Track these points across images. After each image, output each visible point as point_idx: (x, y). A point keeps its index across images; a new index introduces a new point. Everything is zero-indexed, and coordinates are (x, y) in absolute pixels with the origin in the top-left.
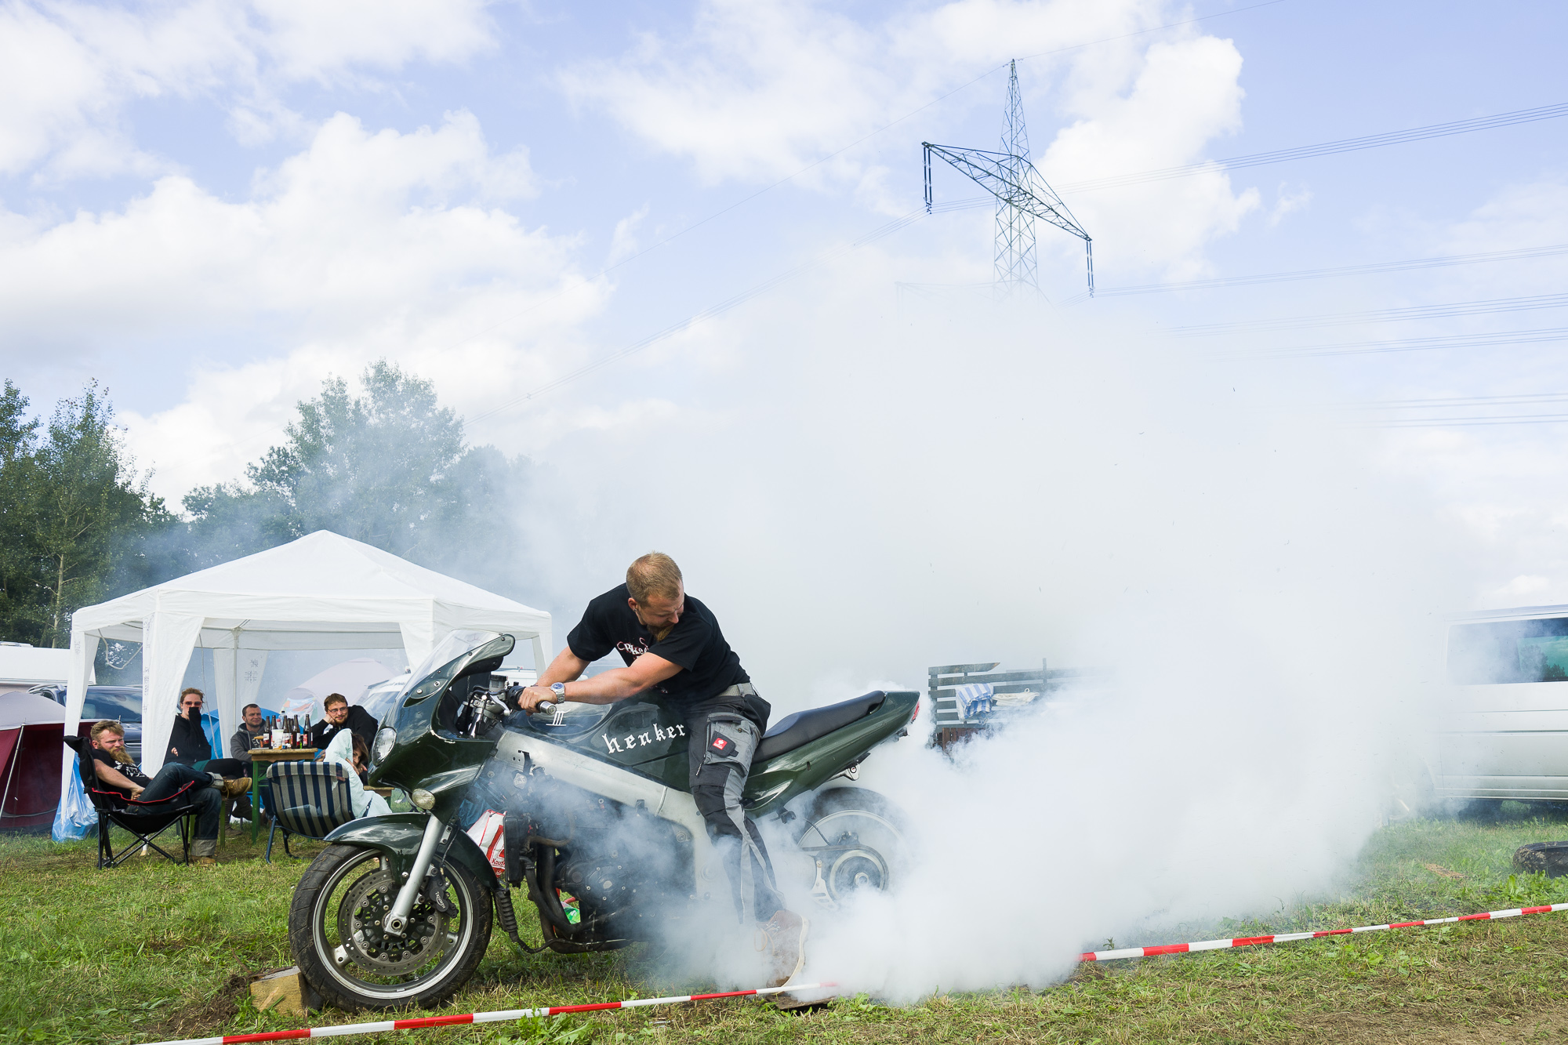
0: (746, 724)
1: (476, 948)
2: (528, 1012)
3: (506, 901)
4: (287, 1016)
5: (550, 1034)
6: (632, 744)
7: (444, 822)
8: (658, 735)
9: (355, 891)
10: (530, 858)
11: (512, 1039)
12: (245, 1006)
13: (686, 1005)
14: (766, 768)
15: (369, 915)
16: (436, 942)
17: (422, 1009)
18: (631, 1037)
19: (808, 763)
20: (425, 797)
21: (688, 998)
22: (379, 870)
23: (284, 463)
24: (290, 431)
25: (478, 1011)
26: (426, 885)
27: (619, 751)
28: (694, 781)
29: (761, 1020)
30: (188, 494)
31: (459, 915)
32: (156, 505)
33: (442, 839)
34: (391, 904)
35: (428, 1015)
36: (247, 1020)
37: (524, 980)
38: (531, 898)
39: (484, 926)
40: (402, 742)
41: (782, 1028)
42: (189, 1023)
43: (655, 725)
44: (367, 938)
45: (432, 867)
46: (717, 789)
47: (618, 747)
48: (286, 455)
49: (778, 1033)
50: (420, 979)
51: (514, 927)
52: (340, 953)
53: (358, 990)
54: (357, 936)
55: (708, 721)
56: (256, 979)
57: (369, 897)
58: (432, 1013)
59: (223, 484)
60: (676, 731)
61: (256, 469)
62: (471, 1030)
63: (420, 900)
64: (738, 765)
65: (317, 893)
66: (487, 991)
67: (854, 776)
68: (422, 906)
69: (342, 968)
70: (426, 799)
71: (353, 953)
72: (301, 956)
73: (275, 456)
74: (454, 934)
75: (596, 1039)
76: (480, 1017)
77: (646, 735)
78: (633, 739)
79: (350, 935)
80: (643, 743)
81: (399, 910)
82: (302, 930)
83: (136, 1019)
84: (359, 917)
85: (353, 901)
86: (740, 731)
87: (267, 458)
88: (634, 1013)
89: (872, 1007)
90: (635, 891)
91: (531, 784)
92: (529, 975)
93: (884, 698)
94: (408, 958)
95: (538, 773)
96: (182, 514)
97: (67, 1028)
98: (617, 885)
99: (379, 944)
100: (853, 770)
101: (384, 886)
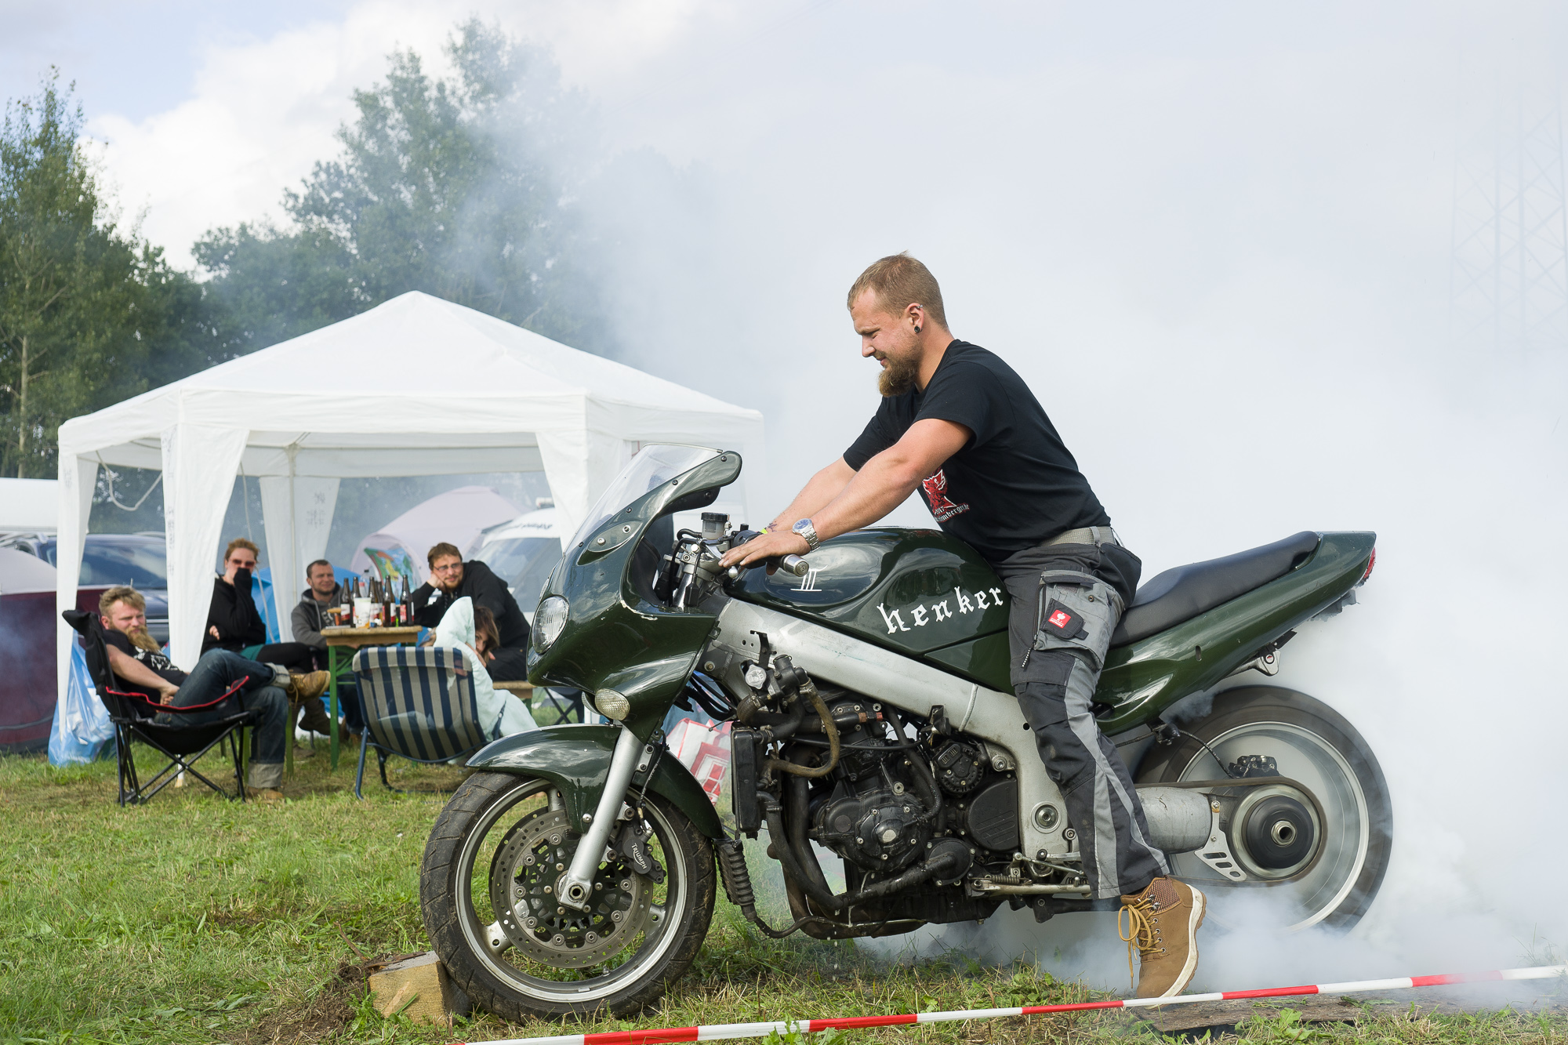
0: (1100, 588)
1: (692, 929)
2: (780, 1026)
3: (736, 858)
4: (422, 1024)
6: (923, 619)
7: (642, 739)
8: (961, 605)
9: (515, 841)
10: (772, 794)
12: (363, 1008)
13: (1013, 1022)
14: (1130, 656)
15: (535, 877)
16: (634, 919)
17: (619, 1018)
19: (1198, 648)
20: (614, 701)
21: (1018, 1011)
22: (546, 810)
23: (337, 187)
24: (344, 135)
25: (703, 1022)
26: (618, 831)
27: (904, 629)
28: (1017, 675)
30: (198, 239)
31: (666, 879)
32: (151, 257)
33: (640, 765)
34: (568, 860)
35: (627, 1027)
36: (369, 1029)
37: (763, 977)
38: (773, 853)
39: (703, 896)
40: (577, 618)
43: (957, 590)
44: (533, 912)
45: (625, 807)
46: (1055, 689)
47: (901, 623)
48: (339, 173)
50: (612, 974)
51: (750, 898)
52: (495, 932)
53: (522, 988)
54: (519, 907)
55: (1042, 582)
56: (377, 969)
57: (535, 851)
58: (632, 1025)
59: (248, 223)
60: (990, 598)
61: (296, 197)
63: (610, 855)
64: (1086, 653)
65: (459, 844)
66: (709, 993)
67: (1271, 669)
68: (611, 866)
69: (499, 957)
70: (616, 705)
71: (514, 933)
72: (440, 938)
73: (323, 176)
74: (660, 907)
76: (706, 1032)
77: (944, 604)
78: (924, 611)
79: (508, 907)
80: (940, 617)
81: (579, 871)
82: (440, 899)
83: (213, 1023)
84: (520, 879)
85: (511, 856)
86: (1092, 599)
87: (311, 180)
88: (933, 1031)
89: (1307, 1033)
90: (929, 846)
91: (773, 680)
92: (769, 970)
93: (1318, 544)
94: (594, 942)
95: (783, 665)
96: (193, 272)
97: (122, 1033)
98: (903, 836)
99: (551, 922)
100: (1269, 660)
101: (555, 834)
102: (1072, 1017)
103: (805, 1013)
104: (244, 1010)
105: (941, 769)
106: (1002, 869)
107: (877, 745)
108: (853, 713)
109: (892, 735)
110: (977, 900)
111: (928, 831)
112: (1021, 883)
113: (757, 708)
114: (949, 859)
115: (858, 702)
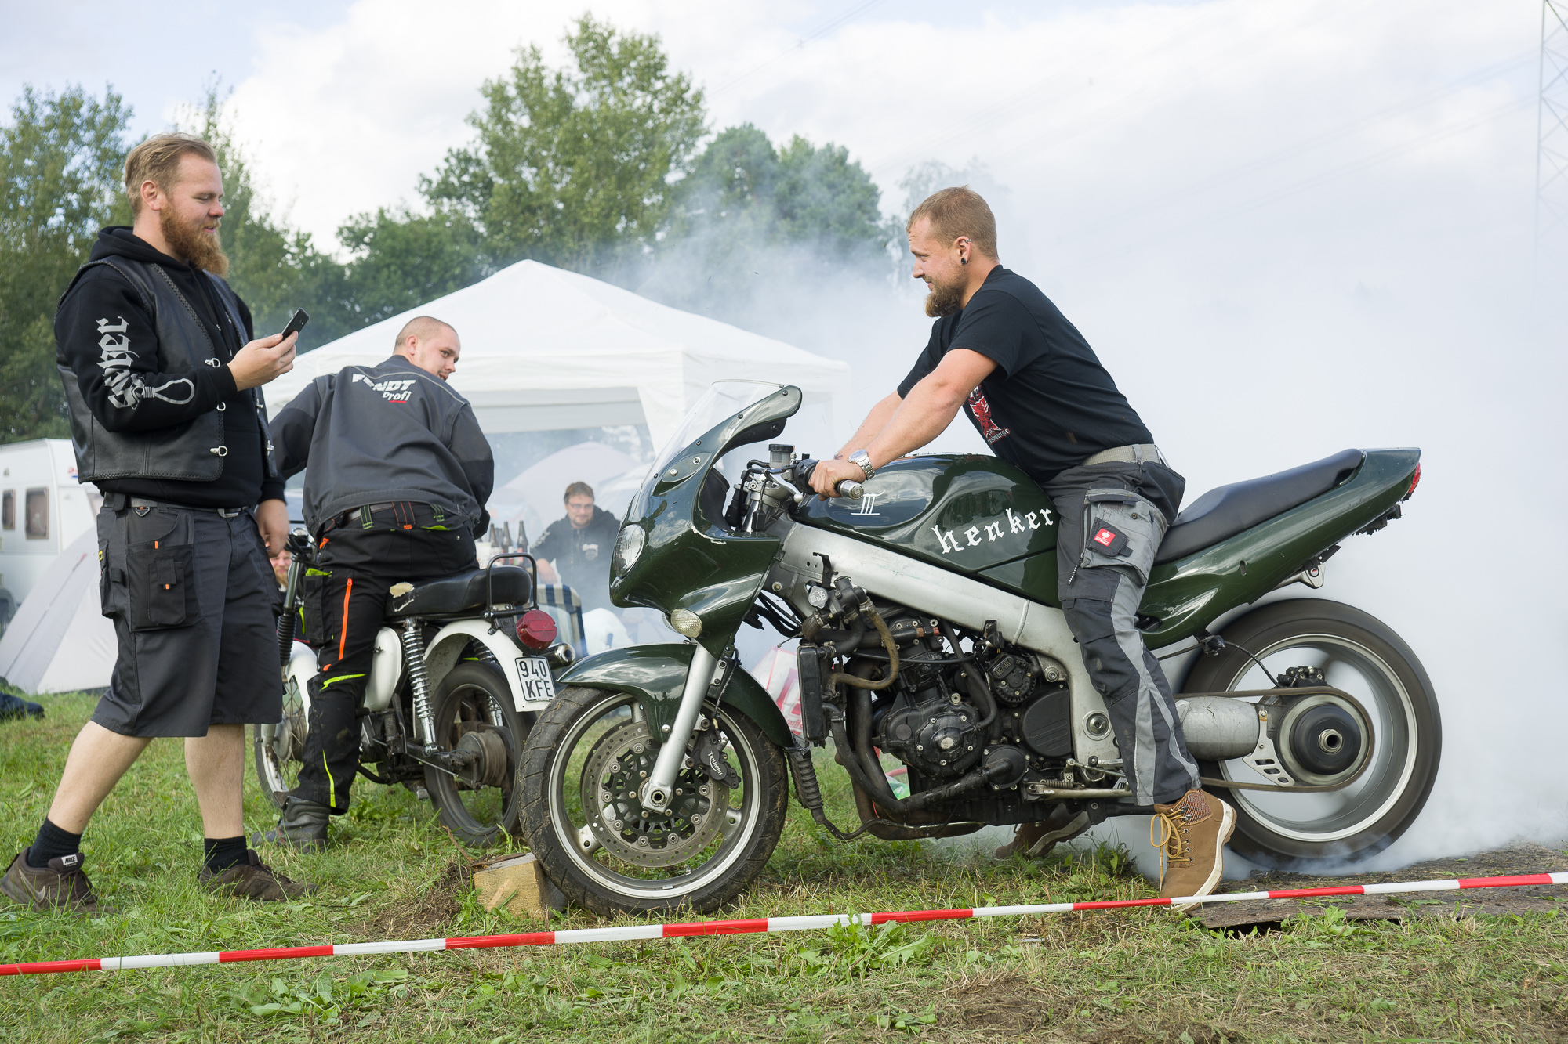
0: (1143, 506)
1: (766, 831)
2: (844, 919)
3: (805, 765)
4: (521, 918)
5: (875, 949)
6: (976, 539)
7: (716, 654)
8: (1013, 525)
9: (601, 751)
10: (837, 705)
11: (822, 955)
12: (468, 903)
13: (1067, 918)
14: (1175, 572)
15: (621, 784)
16: (712, 822)
17: (699, 914)
18: (988, 958)
19: (1242, 562)
20: (689, 620)
21: (1069, 907)
22: (631, 721)
23: (466, 171)
24: (474, 121)
25: (775, 915)
26: (697, 740)
27: (958, 549)
28: (1064, 592)
29: (1178, 941)
30: (341, 224)
31: (741, 784)
32: (300, 243)
33: (714, 679)
34: (650, 768)
35: (707, 921)
36: (473, 921)
37: (835, 879)
38: (840, 761)
39: (776, 801)
40: (655, 543)
41: (1211, 952)
42: (401, 923)
43: (1009, 511)
44: (619, 816)
45: (702, 718)
46: (1102, 605)
47: (955, 544)
48: (468, 159)
49: (1205, 960)
50: (693, 873)
51: (817, 802)
52: (586, 835)
53: (611, 885)
54: (608, 813)
55: (1086, 502)
56: (480, 867)
57: (620, 760)
58: (712, 919)
59: (385, 207)
60: (1040, 519)
61: (430, 182)
62: (765, 943)
63: (688, 763)
64: (1131, 570)
65: (551, 754)
66: (784, 892)
67: (1316, 581)
68: (691, 771)
69: (590, 856)
70: (690, 623)
71: (604, 837)
72: (535, 839)
73: (453, 161)
74: (736, 811)
75: (939, 959)
76: (778, 924)
77: (996, 525)
78: (977, 532)
79: (596, 811)
80: (992, 538)
81: (660, 778)
82: (535, 803)
83: (336, 917)
84: (608, 786)
85: (599, 765)
86: (1135, 517)
87: (443, 166)
88: (991, 926)
89: (1351, 930)
90: (986, 752)
91: (835, 600)
92: (841, 873)
93: (1362, 460)
94: (676, 844)
95: (843, 585)
96: (337, 254)
97: (256, 925)
98: (960, 743)
99: (636, 824)
100: (1314, 574)
101: (638, 743)
102: (1124, 914)
103: (871, 908)
104: (365, 906)
105: (996, 680)
106: (1056, 774)
107: (934, 658)
108: (911, 628)
109: (947, 647)
110: (1033, 803)
111: (985, 738)
112: (1074, 787)
113: (820, 626)
114: (1005, 765)
115: (915, 618)
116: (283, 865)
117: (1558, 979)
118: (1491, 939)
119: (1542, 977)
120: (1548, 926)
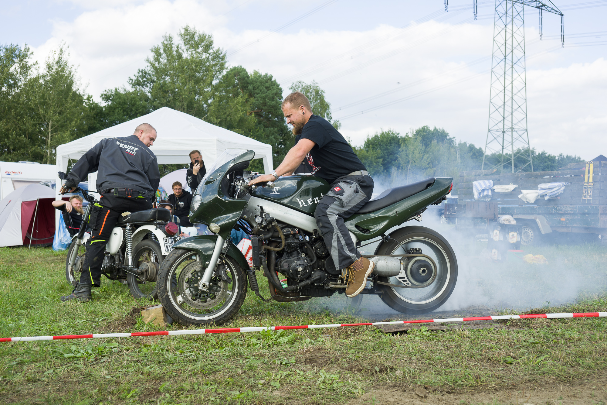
0: (355, 185)
1: (240, 298)
2: (265, 328)
3: (253, 276)
4: (157, 326)
5: (276, 338)
6: (311, 202)
7: (224, 239)
9: (185, 271)
10: (264, 256)
11: (258, 340)
12: (139, 321)
13: (338, 329)
15: (192, 281)
16: (222, 295)
17: (217, 326)
18: (313, 342)
19: (396, 212)
20: (215, 227)
21: (340, 325)
22: (196, 261)
23: (145, 77)
24: (148, 61)
25: (242, 327)
26: (218, 267)
27: (305, 206)
29: (374, 337)
30: (102, 93)
31: (232, 282)
32: (89, 98)
33: (224, 247)
34: (202, 276)
35: (220, 328)
36: (141, 327)
37: (263, 315)
38: (264, 276)
39: (243, 288)
40: (204, 202)
41: (385, 341)
42: (116, 327)
43: (322, 193)
44: (191, 292)
45: (219, 260)
47: (304, 204)
48: (145, 73)
49: (383, 343)
50: (215, 312)
51: (257, 289)
52: (180, 298)
53: (188, 315)
54: (187, 291)
56: (144, 309)
57: (192, 273)
59: (117, 88)
61: (132, 80)
62: (239, 336)
63: (215, 275)
64: (340, 200)
65: (168, 271)
66: (246, 319)
67: (420, 219)
68: (215, 278)
69: (181, 306)
71: (186, 299)
72: (162, 300)
73: (141, 74)
74: (230, 291)
75: (297, 342)
76: (243, 330)
77: (317, 198)
78: (311, 200)
79: (183, 290)
80: (316, 202)
81: (205, 279)
82: (163, 288)
83: (94, 325)
84: (187, 282)
85: (184, 275)
86: (350, 187)
87: (137, 74)
88: (314, 331)
89: (429, 334)
90: (313, 273)
91: (264, 221)
92: (265, 312)
93: (435, 181)
94: (210, 301)
95: (267, 216)
96: (100, 103)
97: (66, 327)
98: (304, 269)
99: (197, 295)
100: (419, 216)
101: (198, 268)
102: (357, 328)
103: (275, 325)
104: (104, 321)
105: (316, 249)
106: (336, 281)
107: (296, 241)
108: (289, 231)
109: (301, 238)
110: (328, 290)
111: (312, 268)
112: (341, 285)
113: (259, 229)
114: (319, 277)
115: (291, 228)
116: (76, 307)
117: (493, 350)
118: (473, 337)
119: (488, 349)
120: (490, 333)
